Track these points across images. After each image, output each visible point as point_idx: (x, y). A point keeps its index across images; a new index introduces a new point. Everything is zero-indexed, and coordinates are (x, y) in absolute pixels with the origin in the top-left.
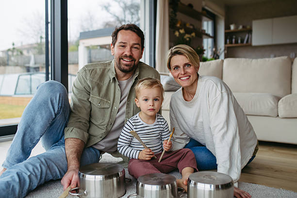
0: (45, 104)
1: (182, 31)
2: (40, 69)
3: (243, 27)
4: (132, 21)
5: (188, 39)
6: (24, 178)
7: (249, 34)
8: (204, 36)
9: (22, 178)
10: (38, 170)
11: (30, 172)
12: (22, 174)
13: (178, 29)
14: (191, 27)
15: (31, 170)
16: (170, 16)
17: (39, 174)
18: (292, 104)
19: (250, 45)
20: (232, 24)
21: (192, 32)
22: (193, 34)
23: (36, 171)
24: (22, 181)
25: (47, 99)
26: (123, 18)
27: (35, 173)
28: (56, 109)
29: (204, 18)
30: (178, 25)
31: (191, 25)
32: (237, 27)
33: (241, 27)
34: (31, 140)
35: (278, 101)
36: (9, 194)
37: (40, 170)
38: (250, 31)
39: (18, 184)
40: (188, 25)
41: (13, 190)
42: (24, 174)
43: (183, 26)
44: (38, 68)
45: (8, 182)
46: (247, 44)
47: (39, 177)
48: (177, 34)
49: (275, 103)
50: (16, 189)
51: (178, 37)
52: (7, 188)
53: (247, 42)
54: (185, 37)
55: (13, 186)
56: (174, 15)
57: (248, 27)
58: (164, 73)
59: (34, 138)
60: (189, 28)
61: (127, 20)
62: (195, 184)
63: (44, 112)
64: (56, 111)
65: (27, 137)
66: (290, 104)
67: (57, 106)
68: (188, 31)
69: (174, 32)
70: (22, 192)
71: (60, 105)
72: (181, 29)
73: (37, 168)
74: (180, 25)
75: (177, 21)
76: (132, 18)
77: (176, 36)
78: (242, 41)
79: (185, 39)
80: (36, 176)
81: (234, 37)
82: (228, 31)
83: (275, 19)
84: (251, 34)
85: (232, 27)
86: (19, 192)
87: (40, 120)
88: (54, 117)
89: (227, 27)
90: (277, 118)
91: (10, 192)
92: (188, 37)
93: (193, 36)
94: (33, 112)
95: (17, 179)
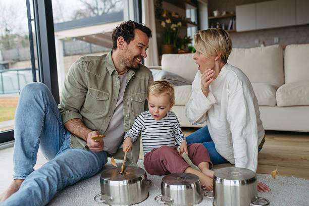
0: (31, 103)
1: (168, 21)
2: (10, 65)
3: (227, 13)
4: (105, 9)
5: (174, 29)
6: (43, 183)
7: (232, 19)
8: (189, 25)
9: (40, 183)
10: (53, 172)
11: (46, 175)
12: (39, 179)
13: (164, 19)
14: (177, 16)
15: (47, 174)
16: (155, 6)
17: (55, 176)
18: (289, 93)
19: (235, 32)
20: (215, 10)
21: (178, 22)
22: (180, 24)
23: (52, 174)
24: (42, 185)
25: (32, 98)
26: (95, 6)
27: (51, 175)
28: (43, 106)
29: (188, 6)
30: (164, 15)
31: (176, 14)
32: (220, 13)
33: (224, 14)
34: (30, 144)
35: (276, 91)
36: (33, 199)
37: (55, 172)
38: (234, 17)
39: (39, 188)
40: (173, 15)
41: (36, 194)
42: (41, 179)
43: (169, 15)
44: (7, 64)
45: (28, 189)
46: (231, 30)
47: (56, 178)
48: (163, 24)
49: (273, 93)
50: (38, 193)
51: (165, 28)
52: (29, 194)
53: (231, 28)
54: (172, 27)
55: (34, 191)
56: (159, 5)
57: (232, 13)
58: (152, 67)
59: (33, 142)
60: (174, 17)
61: (99, 7)
62: (221, 181)
63: (32, 112)
64: (44, 108)
65: (25, 142)
66: (287, 93)
67: (43, 103)
68: (174, 21)
69: (161, 22)
70: (45, 196)
71: (45, 102)
72: (168, 19)
73: (52, 171)
74: (167, 15)
75: (163, 12)
76: (105, 5)
77: (162, 26)
78: (226, 28)
79: (172, 29)
80: (53, 178)
81: (218, 23)
82: (211, 18)
83: (258, 4)
84: (235, 20)
85: (216, 14)
86: (42, 196)
87: (32, 121)
88: (44, 114)
89: (210, 14)
90: (276, 107)
91: (34, 197)
92: (174, 27)
93: (179, 26)
94: (22, 115)
95: (37, 185)
